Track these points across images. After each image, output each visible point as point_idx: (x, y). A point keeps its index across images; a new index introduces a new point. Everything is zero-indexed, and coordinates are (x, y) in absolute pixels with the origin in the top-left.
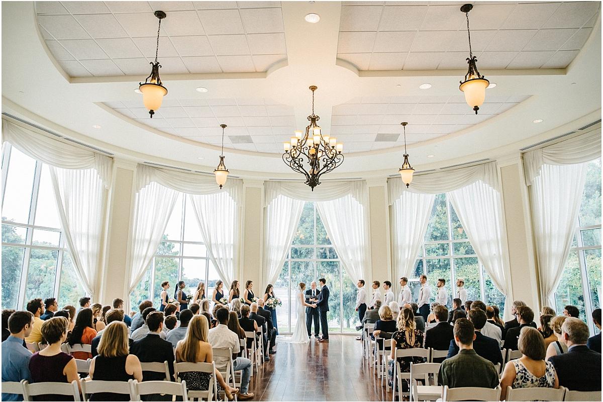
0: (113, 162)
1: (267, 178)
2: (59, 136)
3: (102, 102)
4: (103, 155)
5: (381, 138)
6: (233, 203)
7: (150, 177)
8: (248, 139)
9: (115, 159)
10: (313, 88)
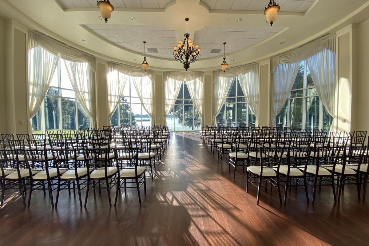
0: (95, 60)
1: (165, 71)
2: (66, 45)
3: (83, 25)
4: (90, 56)
5: (214, 51)
6: (151, 81)
7: (113, 68)
8: (155, 50)
9: (96, 59)
10: (187, 20)
